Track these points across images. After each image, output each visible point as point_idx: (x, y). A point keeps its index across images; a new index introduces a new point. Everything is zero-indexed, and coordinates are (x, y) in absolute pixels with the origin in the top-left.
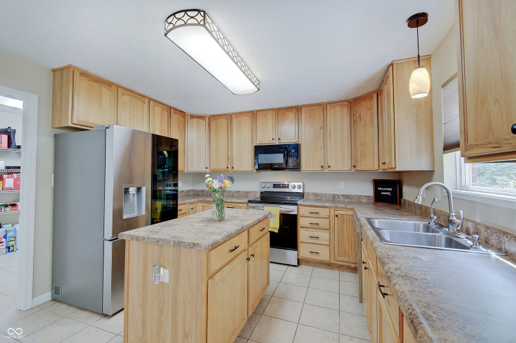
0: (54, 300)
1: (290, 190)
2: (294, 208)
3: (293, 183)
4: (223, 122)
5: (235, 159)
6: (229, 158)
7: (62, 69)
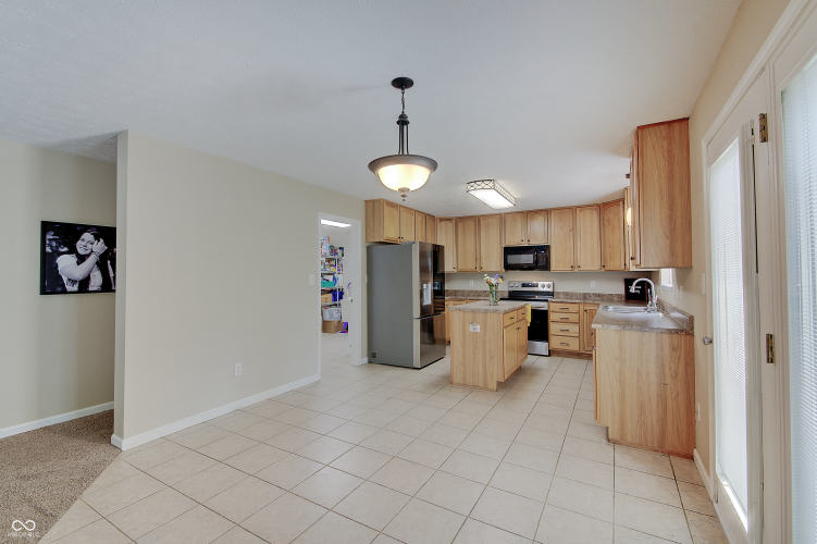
0: (370, 362)
1: (540, 289)
2: (545, 304)
3: (542, 283)
4: (471, 224)
5: (484, 260)
6: (478, 258)
7: (374, 201)
